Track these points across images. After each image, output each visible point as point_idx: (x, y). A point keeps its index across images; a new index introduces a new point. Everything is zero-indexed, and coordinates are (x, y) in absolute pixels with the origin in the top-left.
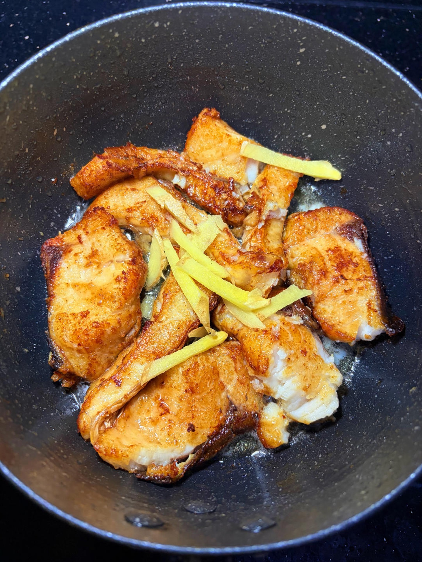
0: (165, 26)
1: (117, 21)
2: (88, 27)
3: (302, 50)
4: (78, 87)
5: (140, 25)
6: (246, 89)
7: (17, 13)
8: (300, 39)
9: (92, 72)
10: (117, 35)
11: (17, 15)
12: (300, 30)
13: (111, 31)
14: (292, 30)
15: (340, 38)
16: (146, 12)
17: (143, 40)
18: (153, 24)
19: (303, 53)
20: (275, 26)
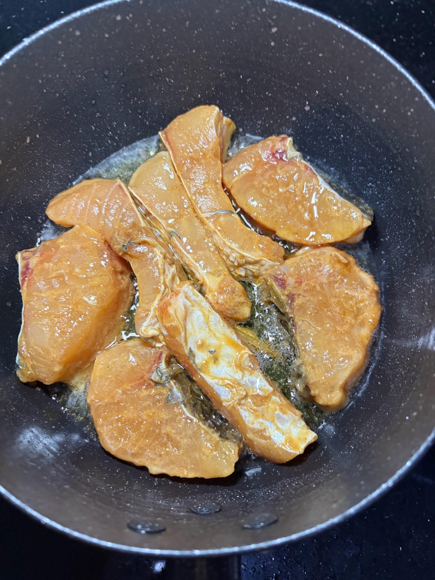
0: (128, 18)
1: (76, 19)
2: (46, 29)
3: (274, 30)
4: (45, 91)
5: (100, 20)
6: (223, 75)
7: (14, 15)
8: (271, 18)
9: (57, 74)
10: (78, 33)
11: (14, 16)
12: (269, 10)
13: (71, 30)
14: (261, 10)
15: (311, 14)
16: (105, 6)
17: (107, 36)
18: (115, 18)
19: (276, 32)
20: (242, 8)
